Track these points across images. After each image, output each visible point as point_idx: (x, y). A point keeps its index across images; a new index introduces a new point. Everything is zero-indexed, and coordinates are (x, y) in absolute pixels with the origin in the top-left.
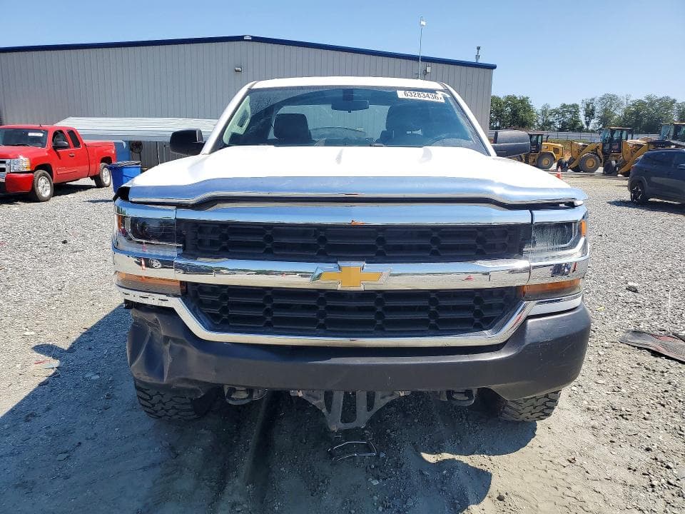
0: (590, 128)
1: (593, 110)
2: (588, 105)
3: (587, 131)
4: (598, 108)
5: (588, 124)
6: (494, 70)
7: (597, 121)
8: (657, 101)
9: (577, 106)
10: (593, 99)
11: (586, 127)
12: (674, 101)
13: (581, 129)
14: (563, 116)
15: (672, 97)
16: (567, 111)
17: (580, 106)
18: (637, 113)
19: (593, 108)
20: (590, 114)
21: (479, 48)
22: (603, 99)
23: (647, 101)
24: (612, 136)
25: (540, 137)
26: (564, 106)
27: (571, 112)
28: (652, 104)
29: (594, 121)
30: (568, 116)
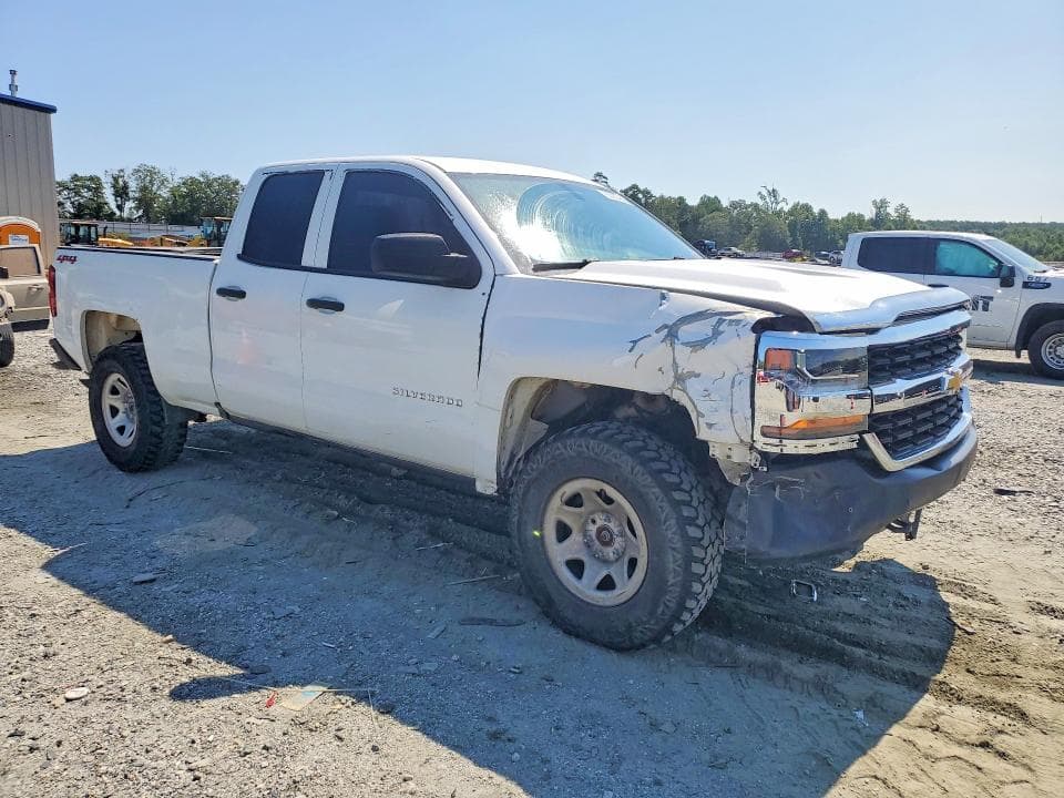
0: (125, 214)
1: (126, 187)
2: (116, 179)
3: (122, 220)
4: (133, 185)
5: (120, 208)
6: (52, 115)
7: (133, 205)
8: (215, 180)
9: (99, 179)
10: (122, 171)
11: (118, 213)
12: (237, 183)
13: (111, 217)
14: (77, 194)
15: (234, 177)
16: (83, 187)
17: (103, 180)
18: (190, 194)
19: (125, 183)
20: (121, 192)
21: (13, 73)
22: (139, 171)
23: (202, 180)
24: (219, 230)
25: (93, 229)
26: (75, 178)
27: (89, 189)
28: (209, 185)
29: (129, 205)
30: (85, 194)
